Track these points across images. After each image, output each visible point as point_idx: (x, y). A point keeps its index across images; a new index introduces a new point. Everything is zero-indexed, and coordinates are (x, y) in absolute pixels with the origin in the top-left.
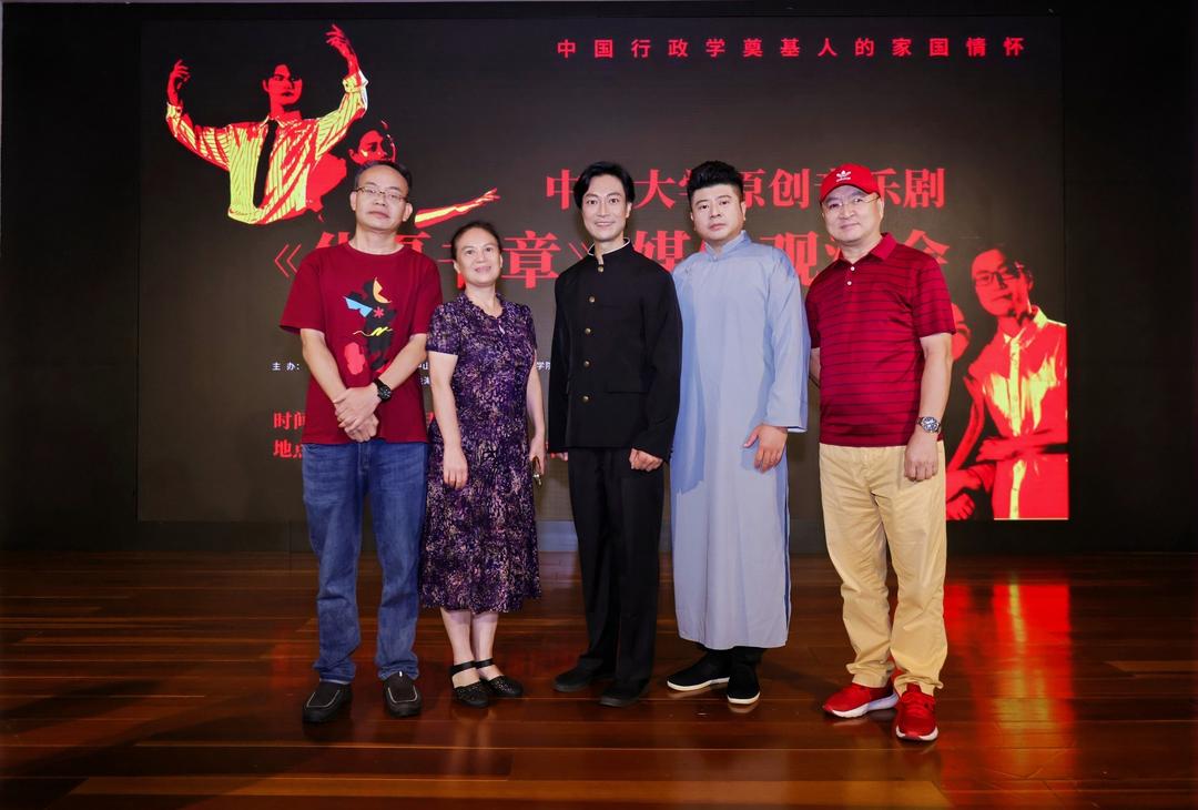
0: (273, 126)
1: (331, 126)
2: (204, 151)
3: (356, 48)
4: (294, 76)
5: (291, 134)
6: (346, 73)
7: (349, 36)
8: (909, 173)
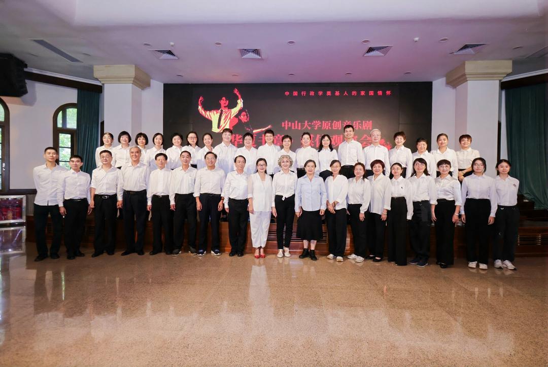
0: (222, 111)
1: (235, 111)
2: (207, 116)
3: (240, 93)
4: (226, 100)
5: (226, 113)
6: (238, 99)
7: (239, 90)
8: (364, 122)
